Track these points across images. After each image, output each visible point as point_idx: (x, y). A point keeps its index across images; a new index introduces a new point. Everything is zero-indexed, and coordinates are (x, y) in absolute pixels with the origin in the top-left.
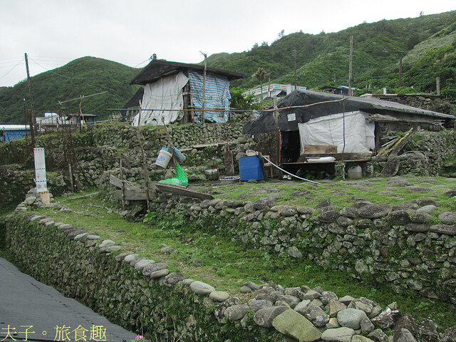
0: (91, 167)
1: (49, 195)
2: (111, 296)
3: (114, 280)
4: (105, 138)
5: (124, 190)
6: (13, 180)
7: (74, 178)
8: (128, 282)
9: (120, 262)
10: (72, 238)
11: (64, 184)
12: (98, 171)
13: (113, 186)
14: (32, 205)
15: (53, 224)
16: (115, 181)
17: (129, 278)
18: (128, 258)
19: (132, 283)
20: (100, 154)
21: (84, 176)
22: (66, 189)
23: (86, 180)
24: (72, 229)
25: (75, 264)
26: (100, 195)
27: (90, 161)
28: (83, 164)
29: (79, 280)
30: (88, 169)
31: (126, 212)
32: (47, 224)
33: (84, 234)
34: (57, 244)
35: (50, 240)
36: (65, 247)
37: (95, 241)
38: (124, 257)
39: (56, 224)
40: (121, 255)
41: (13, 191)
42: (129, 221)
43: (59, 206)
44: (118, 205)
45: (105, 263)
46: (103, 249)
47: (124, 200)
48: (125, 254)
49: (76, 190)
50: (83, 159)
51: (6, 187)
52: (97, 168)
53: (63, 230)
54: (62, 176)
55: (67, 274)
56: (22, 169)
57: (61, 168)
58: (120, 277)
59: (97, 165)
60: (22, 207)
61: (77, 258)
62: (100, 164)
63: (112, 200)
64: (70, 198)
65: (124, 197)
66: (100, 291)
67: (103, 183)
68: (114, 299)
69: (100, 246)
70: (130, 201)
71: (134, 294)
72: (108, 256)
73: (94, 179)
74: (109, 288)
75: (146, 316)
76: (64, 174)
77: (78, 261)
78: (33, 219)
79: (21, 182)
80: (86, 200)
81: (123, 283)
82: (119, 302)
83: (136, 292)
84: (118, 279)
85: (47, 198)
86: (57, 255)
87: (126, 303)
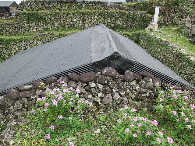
0: (176, 16)
1: (157, 26)
2: (180, 70)
3: (182, 65)
4: (184, 2)
5: (191, 29)
6: (144, 18)
7: (168, 20)
8: (189, 67)
9: (187, 59)
10: (167, 45)
11: (163, 22)
12: (179, 19)
13: (186, 26)
14: (150, 29)
15: (160, 38)
16: (188, 25)
17: (189, 66)
18: (191, 58)
19: (191, 68)
20: (181, 11)
21: (172, 20)
22: (163, 24)
23: (172, 22)
24: (168, 42)
25: (167, 55)
26: (178, 29)
27: (176, 13)
28: (173, 15)
29: (167, 61)
30: (175, 17)
31: (190, 39)
32: (158, 38)
33: (173, 45)
34: (160, 46)
35: (158, 44)
36: (164, 48)
37: (177, 49)
38: (189, 58)
39: (161, 39)
40: (188, 56)
41: (144, 22)
42: (191, 43)
43: (161, 31)
44: (187, 35)
45: (180, 58)
46: (180, 52)
47: (190, 34)
48: (190, 57)
49: (167, 26)
50: (173, 12)
51: (142, 20)
52: (179, 17)
53: (164, 41)
54: (163, 19)
55: (162, 58)
56: (146, 13)
57: (162, 15)
58: (185, 64)
59: (179, 16)
60: (147, 29)
61: (168, 53)
62: (180, 15)
63: (184, 33)
64: (165, 28)
65: (190, 32)
66: (175, 68)
67: (181, 24)
68: (180, 72)
69: (179, 51)
70: (193, 35)
71: (190, 72)
72: (182, 56)
73: (176, 22)
74: (179, 67)
75: (194, 82)
76: (164, 18)
77: (168, 54)
78: (151, 35)
79: (147, 19)
80: (172, 31)
81: (187, 67)
82: (182, 74)
83: (191, 72)
84: (184, 65)
85: (156, 27)
86: (159, 50)
87: (185, 75)
